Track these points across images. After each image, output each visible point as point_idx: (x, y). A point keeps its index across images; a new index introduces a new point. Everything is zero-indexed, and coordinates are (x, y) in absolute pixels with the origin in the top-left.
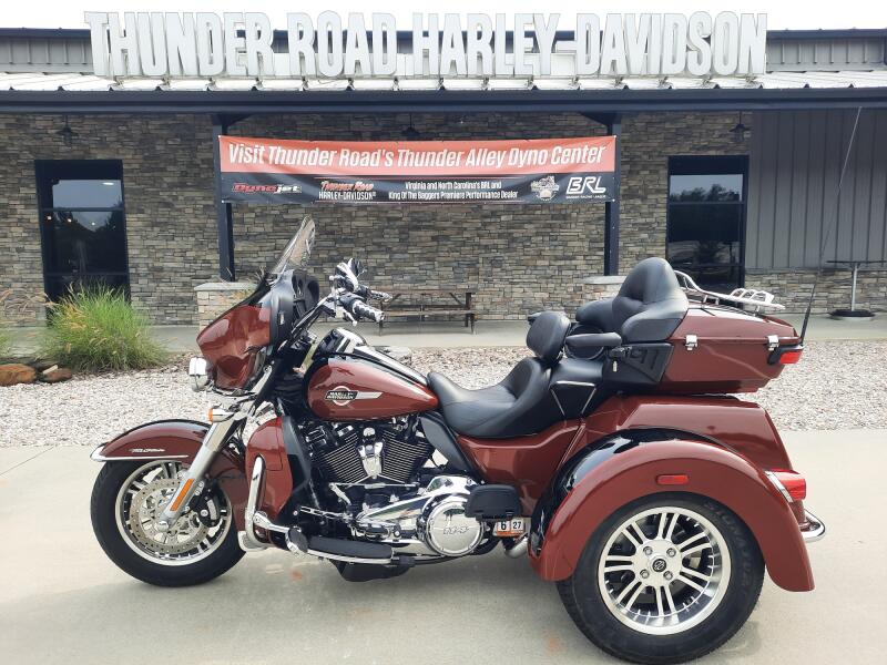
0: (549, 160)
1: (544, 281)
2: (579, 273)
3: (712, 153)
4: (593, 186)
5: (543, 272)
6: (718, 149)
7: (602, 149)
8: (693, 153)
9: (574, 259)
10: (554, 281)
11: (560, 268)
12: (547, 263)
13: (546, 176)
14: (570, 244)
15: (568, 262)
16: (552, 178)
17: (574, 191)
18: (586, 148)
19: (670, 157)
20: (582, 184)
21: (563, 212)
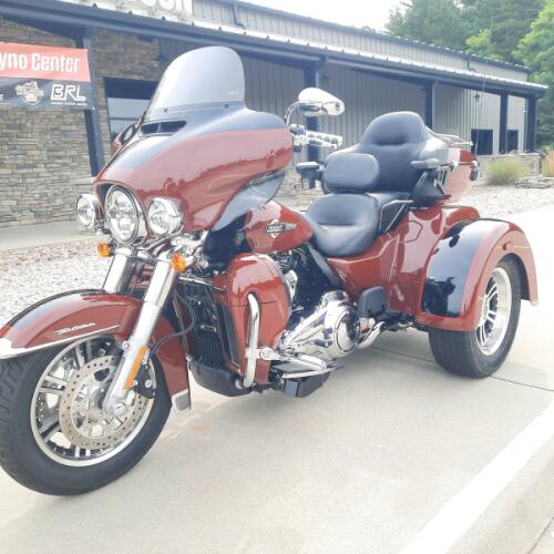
0: (30, 65)
1: (9, 189)
2: (41, 180)
3: (136, 77)
4: (75, 93)
5: (7, 181)
6: (139, 74)
7: (77, 60)
8: (121, 76)
9: (36, 167)
10: (20, 188)
11: (24, 176)
12: (9, 171)
13: (29, 80)
14: (30, 153)
15: (30, 170)
16: (35, 83)
17: (57, 98)
18: (62, 59)
19: (104, 78)
20: (64, 91)
21: (18, 122)
